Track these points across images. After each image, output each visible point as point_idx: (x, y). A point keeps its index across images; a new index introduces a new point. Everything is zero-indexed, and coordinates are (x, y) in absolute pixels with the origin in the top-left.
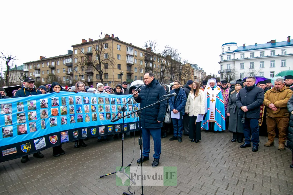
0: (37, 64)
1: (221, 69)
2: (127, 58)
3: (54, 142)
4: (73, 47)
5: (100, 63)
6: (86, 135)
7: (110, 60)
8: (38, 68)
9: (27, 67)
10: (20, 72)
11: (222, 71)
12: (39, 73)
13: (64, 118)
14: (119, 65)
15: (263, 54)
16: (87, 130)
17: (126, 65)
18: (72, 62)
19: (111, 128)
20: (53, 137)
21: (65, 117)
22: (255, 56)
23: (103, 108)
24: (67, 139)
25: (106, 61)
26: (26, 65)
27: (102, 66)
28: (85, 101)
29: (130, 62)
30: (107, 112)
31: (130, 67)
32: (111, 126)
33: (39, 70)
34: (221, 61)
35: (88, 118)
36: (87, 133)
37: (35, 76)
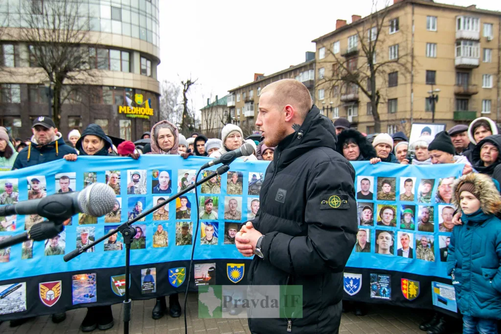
0: (249, 91)
2: (458, 50)
3: (50, 302)
4: (315, 44)
5: (373, 73)
6: (153, 286)
7: (402, 61)
8: (250, 99)
9: (232, 98)
10: (223, 109)
12: (252, 109)
13: (86, 234)
14: (430, 74)
16: (155, 273)
17: (454, 70)
18: (313, 79)
19: (240, 270)
20: (50, 287)
21: (91, 231)
23: (216, 205)
24: (91, 296)
25: (388, 66)
26: (232, 94)
27: (380, 82)
28: (155, 183)
29: (466, 61)
30: (230, 221)
31: (468, 74)
32: (239, 266)
33: (252, 102)
35: (161, 237)
36: (155, 282)
37: (246, 116)
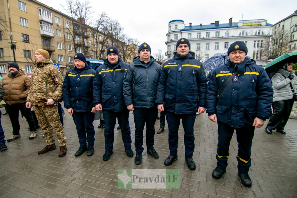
1: (168, 51)
2: (41, 26)
11: (169, 53)
14: (25, 36)
15: (209, 35)
17: (40, 37)
22: (202, 37)
31: (49, 40)
34: (168, 41)
